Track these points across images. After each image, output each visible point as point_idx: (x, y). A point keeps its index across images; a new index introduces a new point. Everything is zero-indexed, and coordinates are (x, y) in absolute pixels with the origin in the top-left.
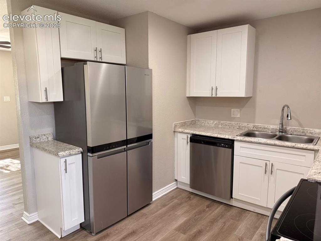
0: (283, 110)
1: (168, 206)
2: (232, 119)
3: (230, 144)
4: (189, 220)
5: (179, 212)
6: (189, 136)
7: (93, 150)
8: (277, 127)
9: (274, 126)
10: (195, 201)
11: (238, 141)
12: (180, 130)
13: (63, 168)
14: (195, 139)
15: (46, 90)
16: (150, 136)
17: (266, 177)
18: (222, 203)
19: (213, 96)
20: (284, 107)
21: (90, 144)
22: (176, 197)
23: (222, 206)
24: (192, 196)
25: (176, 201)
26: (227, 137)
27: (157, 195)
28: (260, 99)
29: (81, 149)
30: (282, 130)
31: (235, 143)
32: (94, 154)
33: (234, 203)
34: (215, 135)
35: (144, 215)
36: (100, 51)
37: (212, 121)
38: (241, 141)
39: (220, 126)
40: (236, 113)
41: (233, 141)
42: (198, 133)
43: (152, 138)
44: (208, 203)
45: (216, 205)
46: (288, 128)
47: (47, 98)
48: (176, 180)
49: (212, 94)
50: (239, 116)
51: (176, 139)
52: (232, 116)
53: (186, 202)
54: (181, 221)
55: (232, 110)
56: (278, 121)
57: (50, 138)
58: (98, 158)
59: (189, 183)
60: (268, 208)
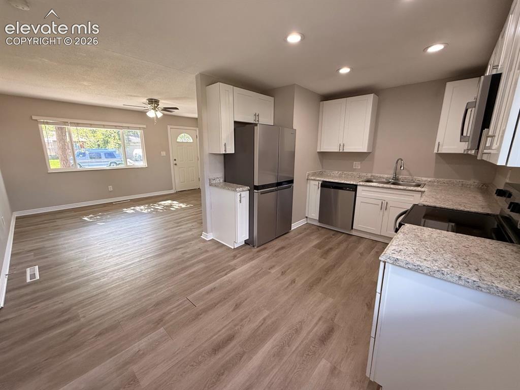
0: (397, 162)
1: (303, 234)
2: (355, 170)
3: (354, 188)
4: (321, 242)
5: (312, 238)
6: (320, 183)
7: (257, 188)
8: (391, 176)
9: (389, 175)
10: (323, 231)
11: (360, 185)
12: (313, 178)
13: (239, 200)
14: (325, 185)
15: (225, 145)
16: (292, 182)
17: (381, 213)
18: (344, 233)
20: (398, 160)
21: (256, 183)
22: (307, 229)
23: (344, 235)
24: (320, 229)
25: (308, 231)
26: (352, 183)
27: (295, 226)
28: (378, 153)
29: (248, 188)
30: (395, 179)
31: (358, 187)
32: (259, 191)
33: (353, 233)
34: (343, 182)
35: (287, 238)
36: (258, 116)
37: (337, 172)
38: (363, 185)
39: (343, 176)
40: (357, 165)
41: (356, 186)
42: (325, 180)
44: (333, 233)
45: (340, 234)
46: (400, 177)
47: (225, 151)
48: (307, 217)
49: (340, 150)
50: (359, 168)
51: (308, 185)
52: (354, 168)
53: (316, 232)
54: (315, 242)
55: (355, 163)
56: (392, 172)
57: (222, 180)
58: (261, 194)
59: (318, 219)
60: (380, 235)
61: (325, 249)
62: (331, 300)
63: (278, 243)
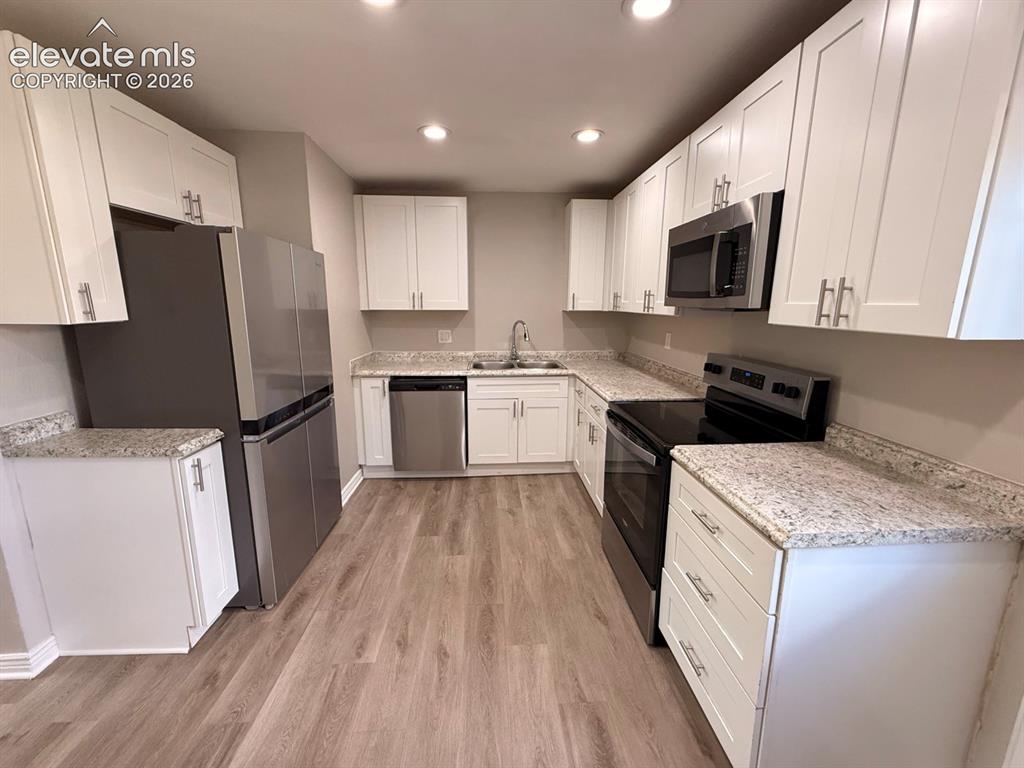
0: (514, 327)
1: (375, 509)
2: (439, 347)
3: (461, 383)
4: (426, 515)
5: (402, 511)
6: (387, 381)
7: (251, 428)
8: (508, 353)
9: (503, 351)
10: (411, 487)
11: (473, 376)
12: (366, 372)
14: (397, 385)
16: (328, 390)
17: (515, 422)
18: (451, 478)
19: (416, 308)
20: (516, 323)
21: (249, 413)
22: (376, 494)
23: (454, 482)
24: (401, 483)
25: (380, 498)
26: (456, 373)
27: (347, 493)
28: (478, 314)
29: (218, 433)
30: (515, 357)
31: (469, 381)
32: (263, 436)
33: (470, 473)
34: (437, 373)
35: (343, 537)
37: (406, 354)
38: (478, 376)
39: (422, 360)
40: (446, 336)
41: (464, 378)
42: (397, 374)
43: (332, 392)
44: (432, 484)
45: (446, 484)
46: (520, 353)
48: (361, 466)
49: (414, 306)
50: (450, 341)
51: (356, 390)
52: (440, 341)
53: (398, 494)
54: (415, 522)
55: (440, 331)
56: (506, 345)
57: (69, 424)
58: (269, 443)
59: (391, 463)
60: (518, 464)
61: (446, 529)
62: (543, 651)
63: (328, 563)
